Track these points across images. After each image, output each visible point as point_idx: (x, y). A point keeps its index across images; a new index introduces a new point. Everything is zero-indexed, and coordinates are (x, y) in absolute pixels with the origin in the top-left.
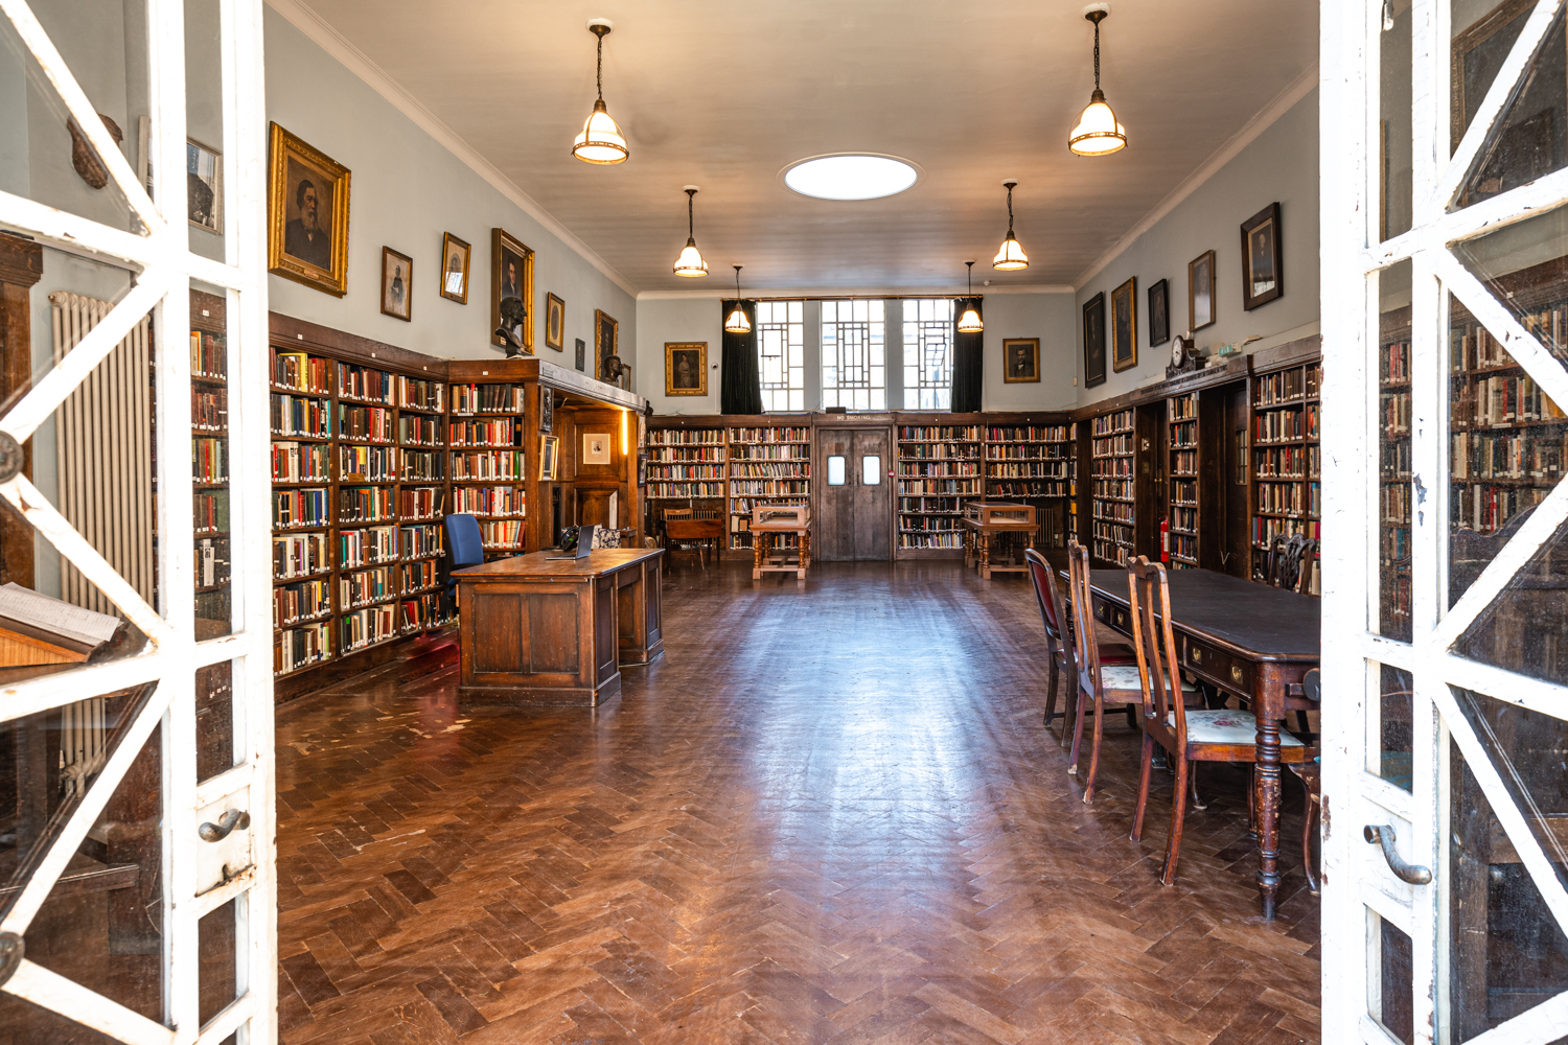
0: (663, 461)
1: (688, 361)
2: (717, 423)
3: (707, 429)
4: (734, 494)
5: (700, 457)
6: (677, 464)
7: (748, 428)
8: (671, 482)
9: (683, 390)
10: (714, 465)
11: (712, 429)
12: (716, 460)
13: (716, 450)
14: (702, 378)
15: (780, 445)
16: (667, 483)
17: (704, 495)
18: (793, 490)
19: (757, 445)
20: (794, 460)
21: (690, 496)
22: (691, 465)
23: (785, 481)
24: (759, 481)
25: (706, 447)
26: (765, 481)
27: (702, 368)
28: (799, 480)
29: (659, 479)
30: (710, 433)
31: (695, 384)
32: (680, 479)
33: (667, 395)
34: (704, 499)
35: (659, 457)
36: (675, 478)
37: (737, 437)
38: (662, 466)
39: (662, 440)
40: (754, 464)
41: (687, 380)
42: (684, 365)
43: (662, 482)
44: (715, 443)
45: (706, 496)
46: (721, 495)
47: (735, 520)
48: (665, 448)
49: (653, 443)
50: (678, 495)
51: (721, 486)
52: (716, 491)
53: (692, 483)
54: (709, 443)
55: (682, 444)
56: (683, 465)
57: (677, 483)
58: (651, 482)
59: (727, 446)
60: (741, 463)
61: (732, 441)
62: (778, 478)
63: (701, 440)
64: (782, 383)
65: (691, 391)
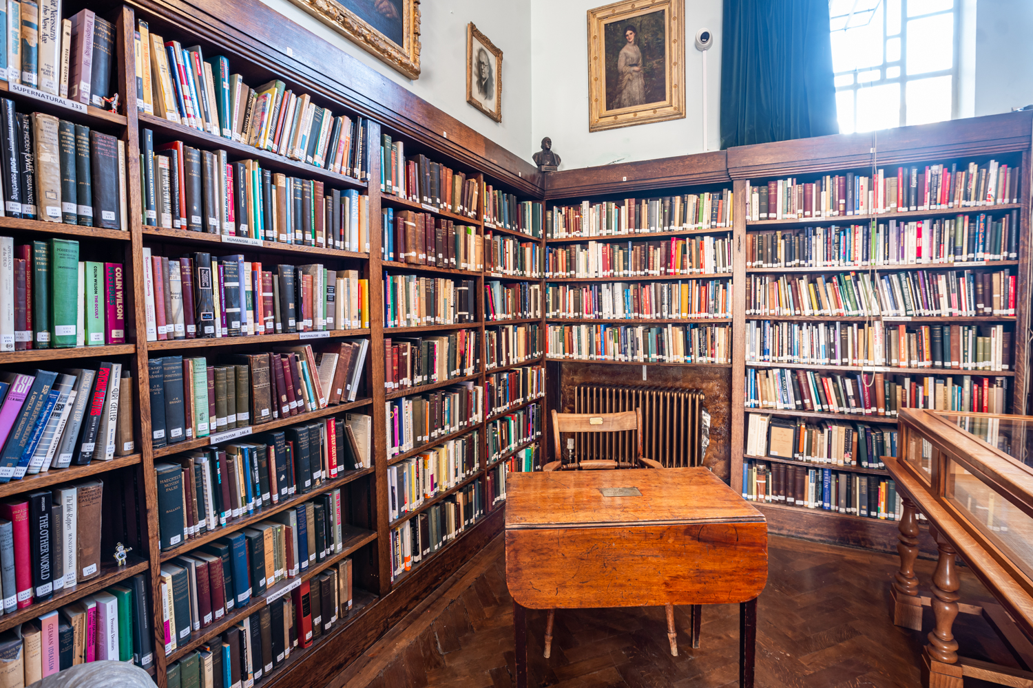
0: (581, 274)
1: (637, 42)
2: (713, 172)
3: (683, 190)
4: (753, 357)
5: (668, 259)
6: (611, 281)
7: (803, 179)
8: (598, 322)
9: (625, 113)
10: (703, 281)
11: (698, 190)
12: (708, 271)
13: (708, 241)
14: (672, 75)
15: (903, 220)
16: (589, 323)
17: (675, 355)
18: (940, 350)
19: (826, 225)
20: (947, 259)
21: (640, 357)
22: (645, 282)
23: (912, 328)
24: (829, 324)
25: (682, 237)
26: (846, 324)
27: (671, 50)
28: (968, 324)
29: (571, 315)
30: (692, 199)
31: (655, 90)
32: (620, 315)
33: (593, 129)
34: (676, 365)
35: (571, 264)
36: (607, 314)
37: (768, 205)
38: (576, 285)
39: (578, 227)
40: (813, 277)
41: (636, 86)
42: (630, 51)
43: (578, 322)
44: (704, 226)
45: (680, 358)
46: (720, 359)
47: (758, 425)
48: (584, 244)
49: (560, 234)
50: (613, 353)
51: (721, 334)
52: (708, 346)
53: (648, 326)
54: (690, 227)
55: (624, 231)
56: (627, 282)
57: (611, 324)
58: (556, 322)
59: (740, 231)
60: (776, 276)
61: (755, 217)
62: (890, 314)
63: (669, 219)
64: (884, 67)
65: (645, 110)
